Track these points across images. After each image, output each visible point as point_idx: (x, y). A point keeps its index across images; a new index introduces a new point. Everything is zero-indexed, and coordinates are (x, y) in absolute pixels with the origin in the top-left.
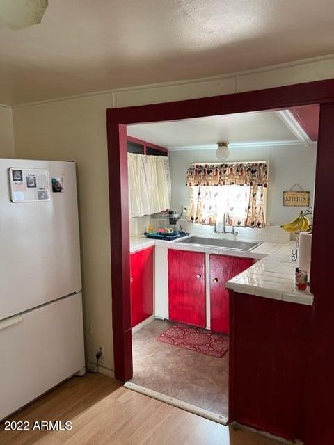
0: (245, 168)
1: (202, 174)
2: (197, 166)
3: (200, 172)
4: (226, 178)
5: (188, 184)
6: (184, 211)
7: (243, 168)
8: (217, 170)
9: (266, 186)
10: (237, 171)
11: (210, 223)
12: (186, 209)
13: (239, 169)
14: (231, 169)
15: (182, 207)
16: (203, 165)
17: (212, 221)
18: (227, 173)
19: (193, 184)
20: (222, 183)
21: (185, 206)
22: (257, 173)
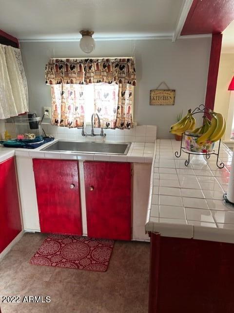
0: (113, 63)
1: (64, 70)
2: (57, 61)
3: (61, 67)
4: (92, 74)
5: (48, 81)
6: (46, 113)
7: (110, 64)
8: (80, 66)
9: (134, 84)
10: (104, 66)
11: (77, 126)
12: (47, 111)
13: (106, 65)
14: (97, 65)
15: (43, 109)
16: (64, 59)
17: (79, 123)
18: (93, 69)
19: (54, 82)
20: (88, 80)
21: (46, 108)
22: (125, 70)
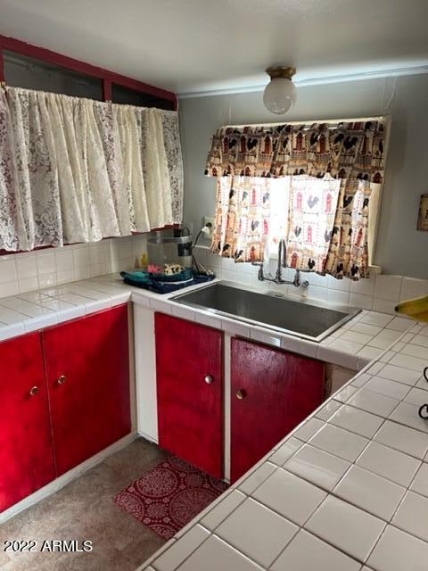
0: (331, 133)
1: (238, 148)
2: (229, 131)
3: (234, 143)
4: (287, 158)
5: (210, 171)
6: (205, 229)
7: (327, 135)
8: (267, 140)
9: (377, 180)
10: (313, 141)
11: (253, 260)
13: (318, 136)
14: (300, 137)
16: (240, 127)
18: (289, 146)
19: (220, 171)
20: (278, 170)
22: (357, 148)
